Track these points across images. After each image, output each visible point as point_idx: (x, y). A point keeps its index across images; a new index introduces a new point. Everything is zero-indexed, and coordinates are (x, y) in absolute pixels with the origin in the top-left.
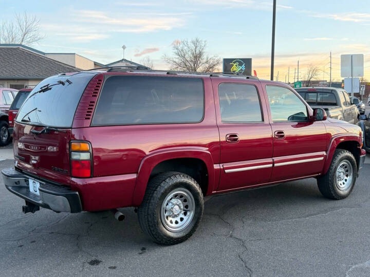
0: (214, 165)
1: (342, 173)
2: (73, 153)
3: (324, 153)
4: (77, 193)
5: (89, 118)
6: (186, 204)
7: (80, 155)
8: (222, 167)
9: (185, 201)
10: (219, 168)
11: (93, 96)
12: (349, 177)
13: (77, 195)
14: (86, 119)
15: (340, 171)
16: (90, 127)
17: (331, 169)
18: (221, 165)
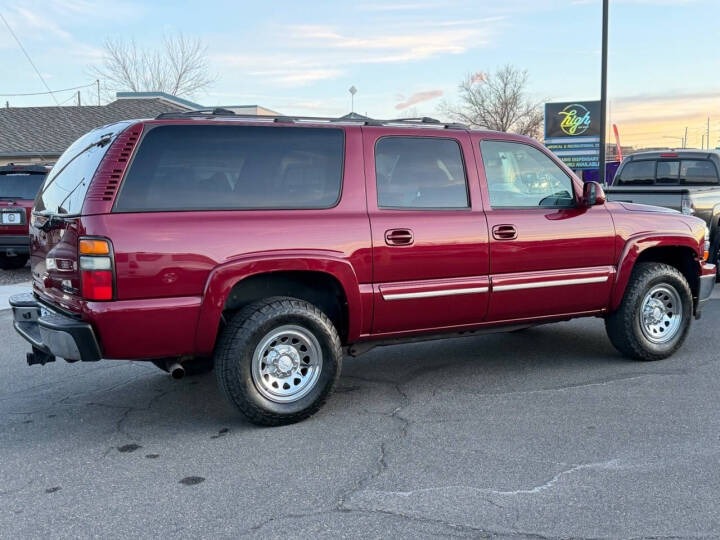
0: (360, 286)
1: (658, 309)
2: (82, 258)
3: (611, 270)
4: (90, 327)
5: (110, 199)
6: (305, 354)
7: (92, 261)
8: (377, 291)
9: (303, 348)
10: (371, 291)
11: (120, 160)
12: (673, 317)
13: (88, 329)
14: (105, 199)
15: (652, 306)
16: (111, 213)
17: (629, 301)
18: (376, 285)
